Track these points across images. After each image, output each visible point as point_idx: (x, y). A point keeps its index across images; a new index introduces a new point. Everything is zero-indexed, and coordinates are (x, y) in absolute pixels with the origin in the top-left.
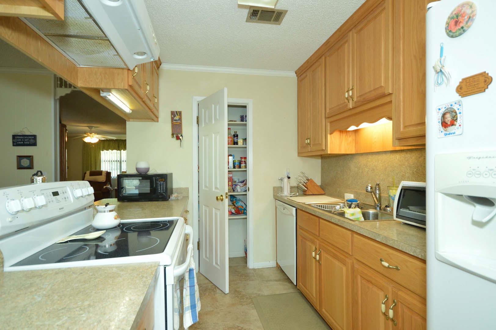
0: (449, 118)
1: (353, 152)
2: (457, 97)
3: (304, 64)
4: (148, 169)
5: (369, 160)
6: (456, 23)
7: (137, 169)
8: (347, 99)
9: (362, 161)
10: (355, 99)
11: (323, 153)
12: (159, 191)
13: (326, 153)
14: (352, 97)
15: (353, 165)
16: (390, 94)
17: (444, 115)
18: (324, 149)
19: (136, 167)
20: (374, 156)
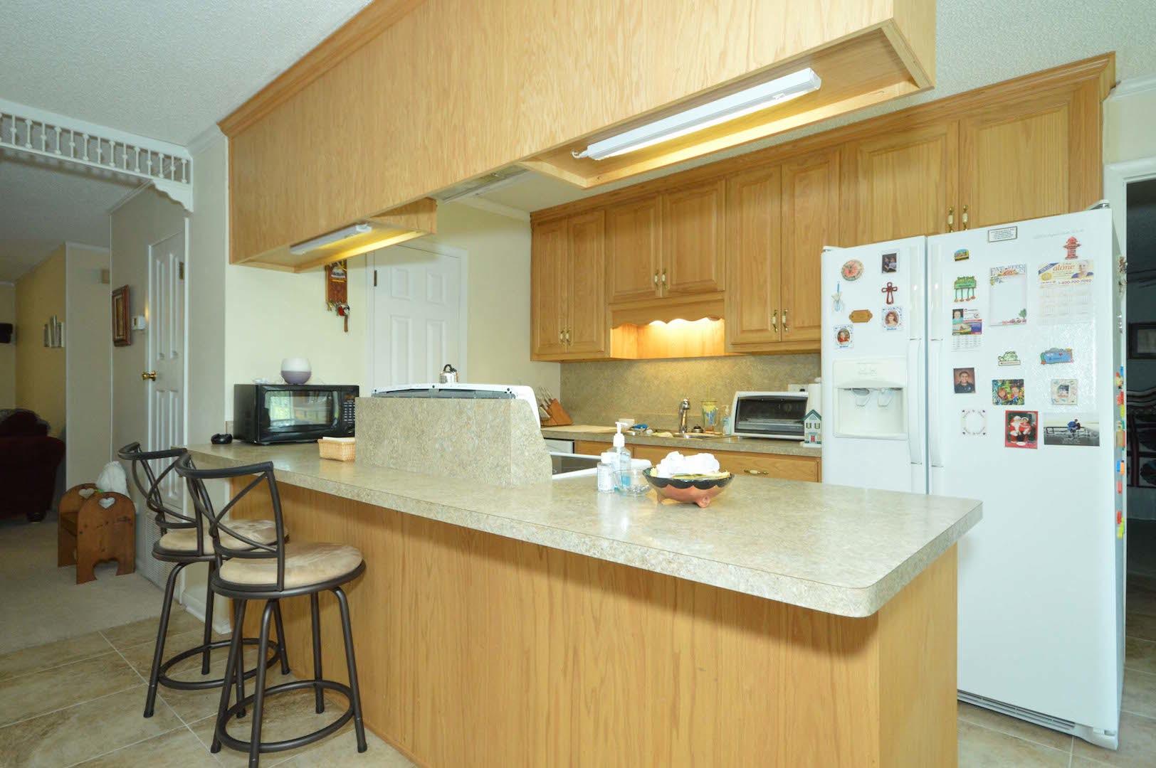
0: (843, 335)
1: (633, 356)
2: (849, 322)
3: (558, 206)
4: (308, 375)
5: (661, 369)
6: (850, 272)
7: (284, 374)
8: (656, 284)
9: (649, 370)
10: (669, 287)
11: (599, 356)
12: (346, 420)
13: (608, 357)
14: (664, 284)
15: (632, 376)
16: (723, 291)
17: (839, 333)
18: (603, 349)
19: (282, 368)
20: (669, 363)
